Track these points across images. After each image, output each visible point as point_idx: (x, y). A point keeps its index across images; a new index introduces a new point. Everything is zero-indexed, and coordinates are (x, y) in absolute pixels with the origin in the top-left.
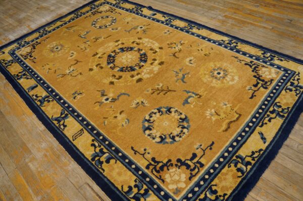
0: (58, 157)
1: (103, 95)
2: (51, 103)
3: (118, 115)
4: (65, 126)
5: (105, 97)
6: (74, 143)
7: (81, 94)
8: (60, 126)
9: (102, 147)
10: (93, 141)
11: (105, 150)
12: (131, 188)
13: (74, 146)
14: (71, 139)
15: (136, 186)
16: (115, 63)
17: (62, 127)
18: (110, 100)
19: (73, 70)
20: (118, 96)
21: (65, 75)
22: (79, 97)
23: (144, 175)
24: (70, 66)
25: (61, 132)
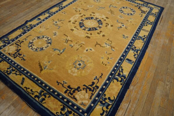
0: (158, 34)
1: (121, 27)
2: (135, 46)
3: (130, 21)
4: (144, 36)
5: (122, 26)
6: (149, 31)
7: (124, 35)
8: (146, 38)
9: (145, 23)
10: (145, 26)
11: (146, 22)
12: (153, 16)
13: (151, 30)
14: (149, 32)
15: (152, 15)
16: (96, 27)
17: (146, 37)
18: (123, 25)
19: (106, 44)
20: (120, 23)
21: (111, 47)
22: (126, 36)
23: (148, 14)
24: (102, 47)
25: (148, 36)
